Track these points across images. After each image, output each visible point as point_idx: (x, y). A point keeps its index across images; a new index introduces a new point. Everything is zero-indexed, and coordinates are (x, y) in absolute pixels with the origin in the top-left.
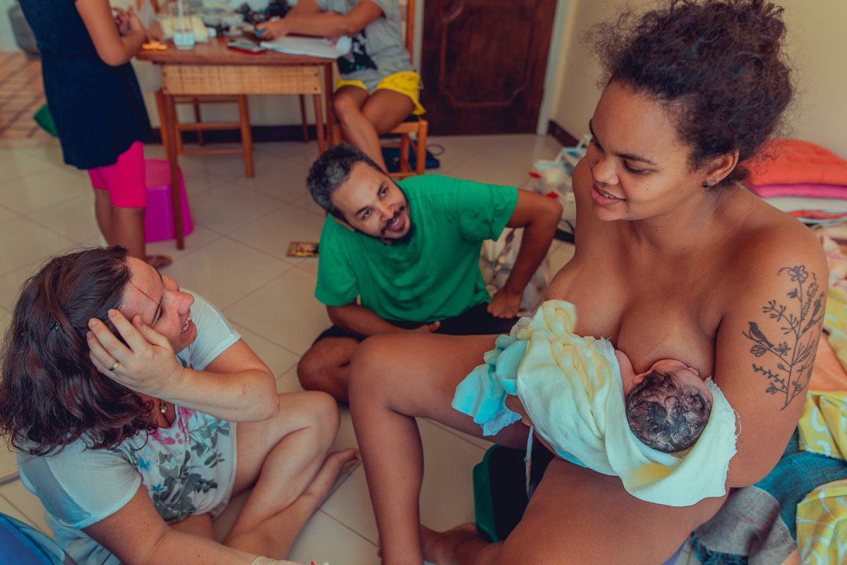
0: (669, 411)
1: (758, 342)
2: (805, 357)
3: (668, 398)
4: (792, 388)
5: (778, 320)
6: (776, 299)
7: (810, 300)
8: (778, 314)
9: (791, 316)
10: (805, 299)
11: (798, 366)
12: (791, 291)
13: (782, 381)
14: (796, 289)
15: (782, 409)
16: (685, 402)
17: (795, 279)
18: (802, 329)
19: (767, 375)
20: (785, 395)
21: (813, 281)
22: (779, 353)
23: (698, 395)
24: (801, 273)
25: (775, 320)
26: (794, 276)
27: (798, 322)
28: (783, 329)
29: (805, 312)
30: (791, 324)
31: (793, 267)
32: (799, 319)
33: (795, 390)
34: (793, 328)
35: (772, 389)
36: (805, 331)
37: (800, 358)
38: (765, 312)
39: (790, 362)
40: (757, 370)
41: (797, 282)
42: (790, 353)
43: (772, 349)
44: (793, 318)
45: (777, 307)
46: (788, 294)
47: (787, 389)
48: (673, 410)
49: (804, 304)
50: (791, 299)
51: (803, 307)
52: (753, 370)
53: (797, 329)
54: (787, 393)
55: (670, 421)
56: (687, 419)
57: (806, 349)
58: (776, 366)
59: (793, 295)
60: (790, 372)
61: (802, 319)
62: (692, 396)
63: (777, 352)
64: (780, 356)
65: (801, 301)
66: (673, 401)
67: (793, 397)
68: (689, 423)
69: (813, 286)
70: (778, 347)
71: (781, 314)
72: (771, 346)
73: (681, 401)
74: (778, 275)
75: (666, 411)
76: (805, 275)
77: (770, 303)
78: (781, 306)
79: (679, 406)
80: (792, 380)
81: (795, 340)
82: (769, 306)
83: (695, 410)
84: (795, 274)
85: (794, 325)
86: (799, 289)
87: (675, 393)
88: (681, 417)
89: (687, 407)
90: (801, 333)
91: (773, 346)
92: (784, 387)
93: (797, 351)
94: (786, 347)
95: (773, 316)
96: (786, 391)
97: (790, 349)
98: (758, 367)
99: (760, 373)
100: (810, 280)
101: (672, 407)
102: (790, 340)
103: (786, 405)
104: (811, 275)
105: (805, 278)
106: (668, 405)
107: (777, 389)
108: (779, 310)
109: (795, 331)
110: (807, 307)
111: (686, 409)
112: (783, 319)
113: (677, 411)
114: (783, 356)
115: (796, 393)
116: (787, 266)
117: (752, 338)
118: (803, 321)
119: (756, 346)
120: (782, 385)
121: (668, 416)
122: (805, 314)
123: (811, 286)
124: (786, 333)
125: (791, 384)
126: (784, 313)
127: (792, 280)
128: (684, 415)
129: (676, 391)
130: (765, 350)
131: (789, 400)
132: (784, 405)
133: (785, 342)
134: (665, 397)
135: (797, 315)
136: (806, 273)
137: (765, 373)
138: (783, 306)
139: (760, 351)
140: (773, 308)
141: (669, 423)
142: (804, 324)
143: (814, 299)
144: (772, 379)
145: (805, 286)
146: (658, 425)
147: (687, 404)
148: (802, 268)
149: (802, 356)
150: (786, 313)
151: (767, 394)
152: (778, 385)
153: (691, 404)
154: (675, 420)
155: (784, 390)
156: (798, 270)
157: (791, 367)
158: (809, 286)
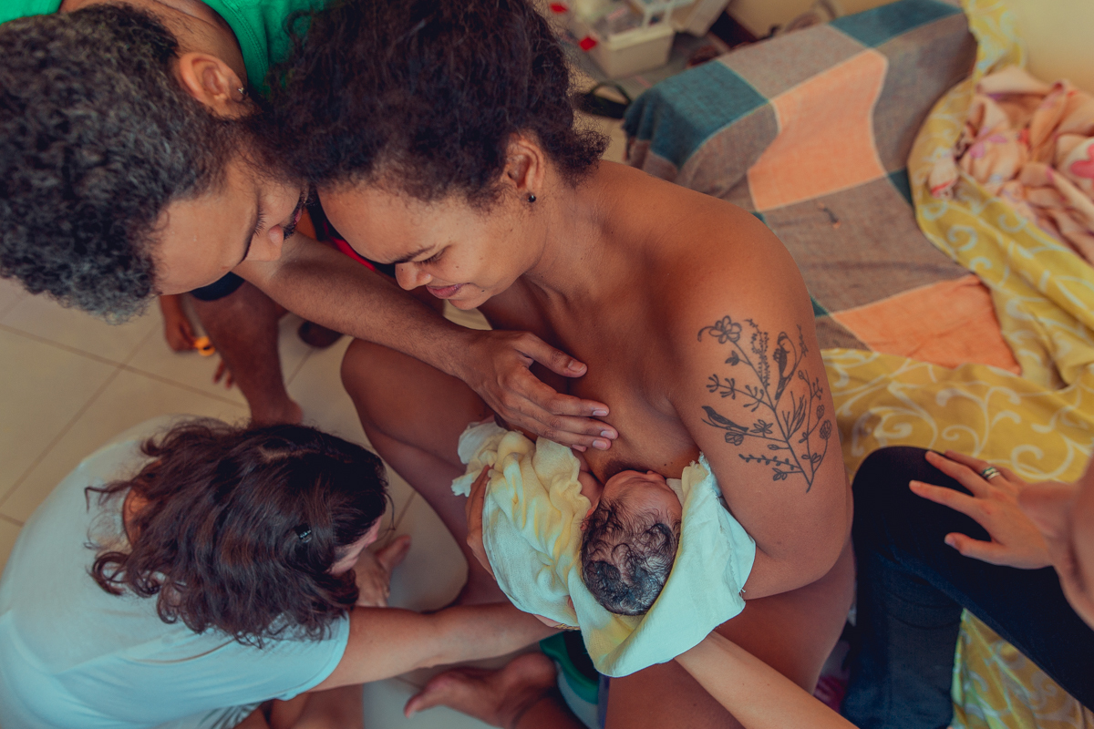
0: (621, 569)
1: (726, 428)
2: (800, 421)
3: (615, 548)
4: (806, 464)
5: (734, 397)
6: (715, 373)
7: (763, 358)
8: (729, 390)
9: (747, 387)
10: (755, 359)
11: (798, 436)
12: (727, 357)
13: (787, 462)
14: (733, 352)
15: (808, 491)
16: (638, 545)
17: (724, 339)
18: (773, 395)
19: (763, 462)
20: (801, 475)
21: (754, 331)
22: (761, 434)
23: (656, 525)
24: (729, 327)
25: (729, 398)
26: (721, 336)
27: (761, 391)
28: (745, 406)
29: (764, 375)
30: (754, 397)
31: (713, 324)
32: (760, 387)
33: (812, 462)
34: (760, 401)
35: (779, 475)
36: (778, 396)
37: (793, 428)
38: (712, 391)
39: (781, 437)
40: (748, 460)
41: (728, 342)
42: (775, 428)
43: (748, 432)
44: (752, 388)
45: (723, 382)
46: (727, 362)
47: (800, 467)
48: (625, 566)
49: (757, 367)
50: (735, 367)
51: (758, 370)
52: (743, 462)
53: (765, 399)
54: (803, 472)
55: (627, 582)
56: (649, 569)
57: (795, 414)
58: (768, 449)
59: (734, 360)
60: (790, 448)
61: (766, 385)
62: (647, 531)
63: (757, 434)
64: (764, 437)
65: (750, 364)
66: (621, 550)
67: (813, 473)
68: (654, 574)
69: (758, 338)
70: (754, 428)
71: (733, 389)
72: (746, 429)
73: (632, 546)
74: (700, 340)
75: (617, 571)
76: (735, 329)
77: (710, 378)
78: (727, 380)
79: (631, 557)
80: (798, 455)
81: (772, 413)
82: (712, 383)
83: (656, 553)
84: (720, 333)
85: (759, 396)
86: (737, 351)
87: (622, 538)
88: (638, 571)
89: (642, 553)
90: (774, 402)
91: (747, 429)
92: (792, 467)
93: (783, 423)
94: (765, 424)
95: (724, 395)
96: (799, 470)
97: (772, 424)
98: (746, 455)
99: (753, 462)
100: (747, 333)
101: (622, 561)
102: (765, 414)
103: (810, 484)
104: (746, 325)
105: (738, 333)
106: (617, 560)
107: (786, 473)
108: (727, 384)
109: (764, 403)
110: (764, 367)
111: (642, 556)
112: (738, 395)
113: (632, 564)
114: (766, 435)
115: (815, 465)
116: (704, 326)
117: (717, 426)
118: (769, 387)
119: (727, 434)
120: (789, 467)
121: (622, 576)
122: (767, 378)
123: (754, 338)
124: (753, 410)
125: (800, 460)
126: (735, 387)
127: (721, 342)
128: (642, 566)
129: (623, 534)
130: (741, 436)
131: (810, 478)
132: (807, 486)
133: (759, 421)
134: (611, 549)
135: (755, 382)
136: (737, 325)
137: (759, 460)
138: (730, 379)
139: (736, 438)
140: (718, 385)
141: (626, 586)
142: (772, 390)
143: (770, 353)
144: (773, 464)
145: (745, 342)
146: (615, 592)
147: (641, 549)
148: (727, 321)
149: (795, 424)
150: (739, 386)
151: (776, 482)
152: (784, 468)
153: (647, 544)
154: (632, 578)
155: (795, 469)
156: (722, 326)
157: (787, 442)
158: (751, 340)
